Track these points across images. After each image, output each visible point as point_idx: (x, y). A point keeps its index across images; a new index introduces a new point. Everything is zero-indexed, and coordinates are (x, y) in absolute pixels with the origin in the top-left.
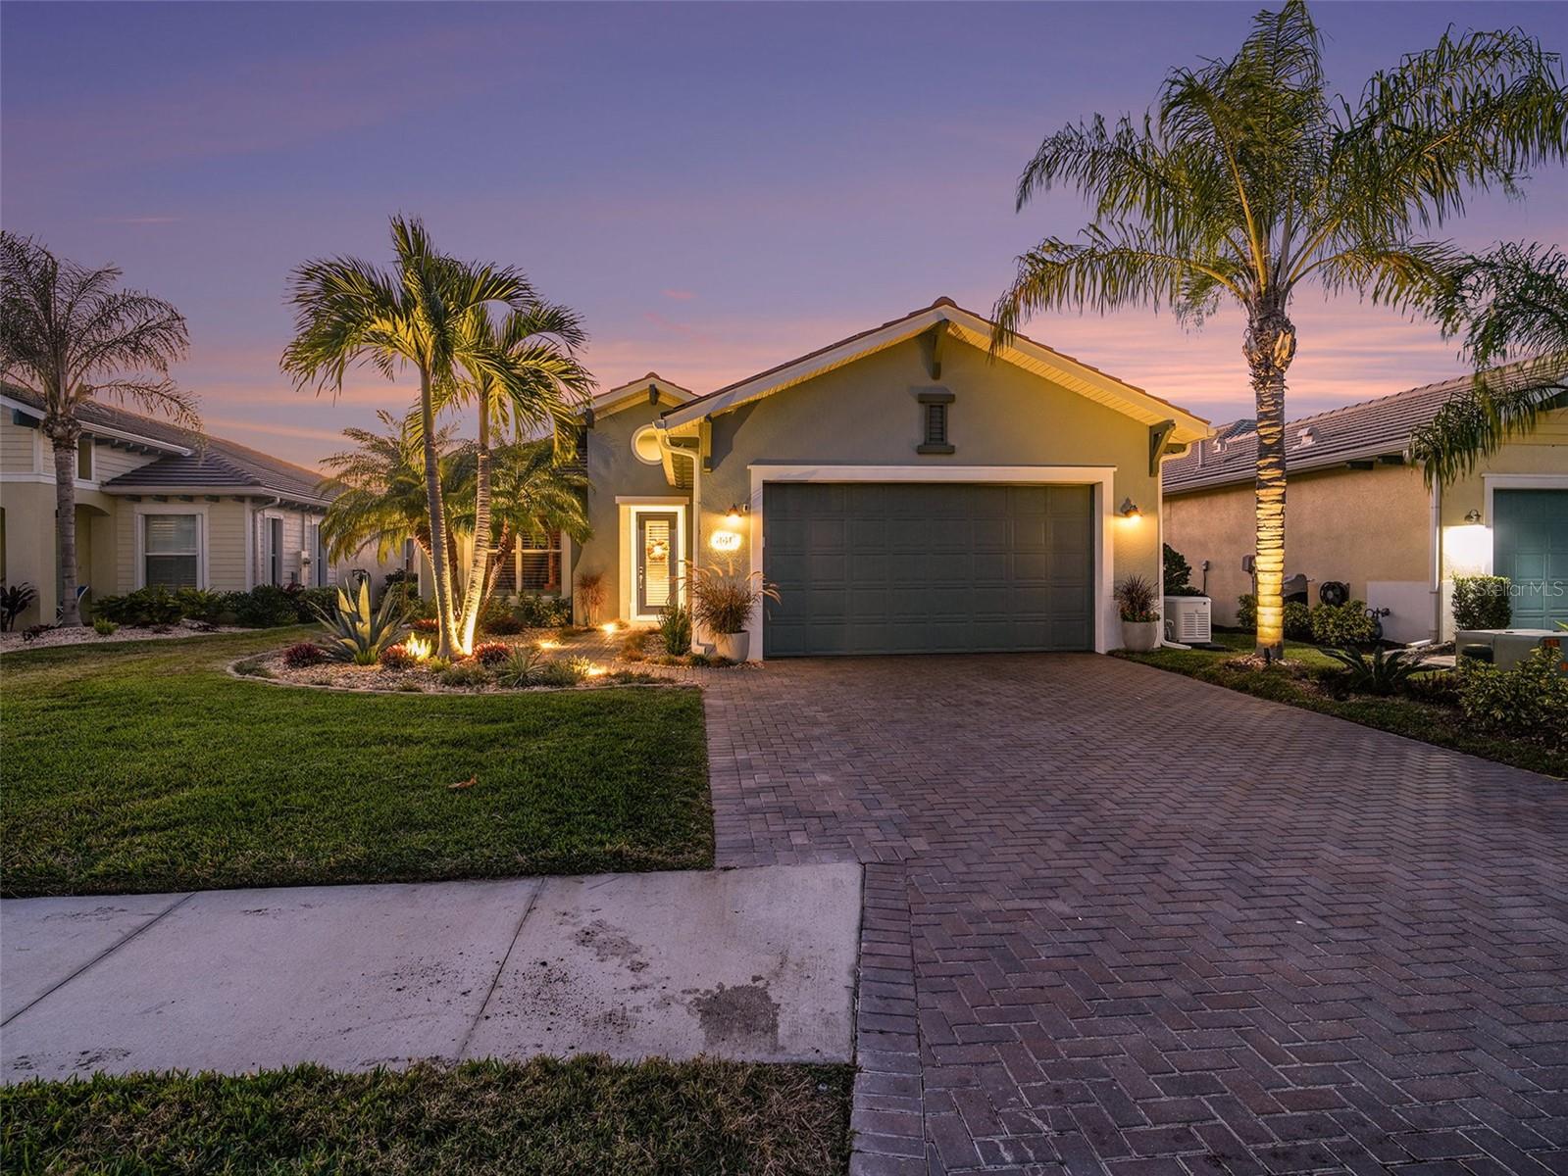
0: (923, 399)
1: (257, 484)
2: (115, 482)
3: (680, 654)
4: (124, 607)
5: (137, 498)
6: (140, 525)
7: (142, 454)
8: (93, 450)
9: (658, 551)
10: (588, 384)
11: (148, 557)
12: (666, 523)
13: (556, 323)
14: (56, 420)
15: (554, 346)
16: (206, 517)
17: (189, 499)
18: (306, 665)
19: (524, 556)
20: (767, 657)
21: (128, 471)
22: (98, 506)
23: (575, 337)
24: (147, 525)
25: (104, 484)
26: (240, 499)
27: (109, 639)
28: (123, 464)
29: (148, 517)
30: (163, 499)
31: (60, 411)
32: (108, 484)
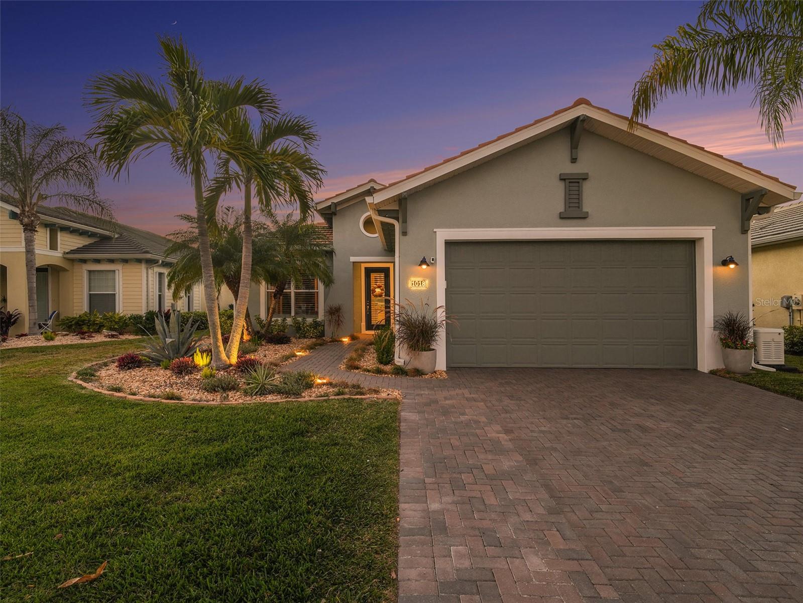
0: (563, 178)
1: (147, 252)
2: (72, 252)
3: (386, 364)
4: (73, 323)
5: (84, 261)
6: (85, 277)
7: (89, 236)
8: (59, 234)
9: (378, 290)
10: (320, 172)
11: (90, 294)
12: (383, 275)
13: (297, 129)
14: (24, 214)
15: (296, 145)
16: (121, 271)
17: (112, 261)
18: (129, 368)
19: (296, 293)
20: (450, 369)
21: (80, 246)
22: (62, 266)
23: (309, 138)
24: (90, 276)
25: (65, 253)
26: (139, 261)
27: (51, 343)
28: (77, 242)
29: (90, 272)
30: (98, 261)
31: (27, 209)
32: (67, 253)
